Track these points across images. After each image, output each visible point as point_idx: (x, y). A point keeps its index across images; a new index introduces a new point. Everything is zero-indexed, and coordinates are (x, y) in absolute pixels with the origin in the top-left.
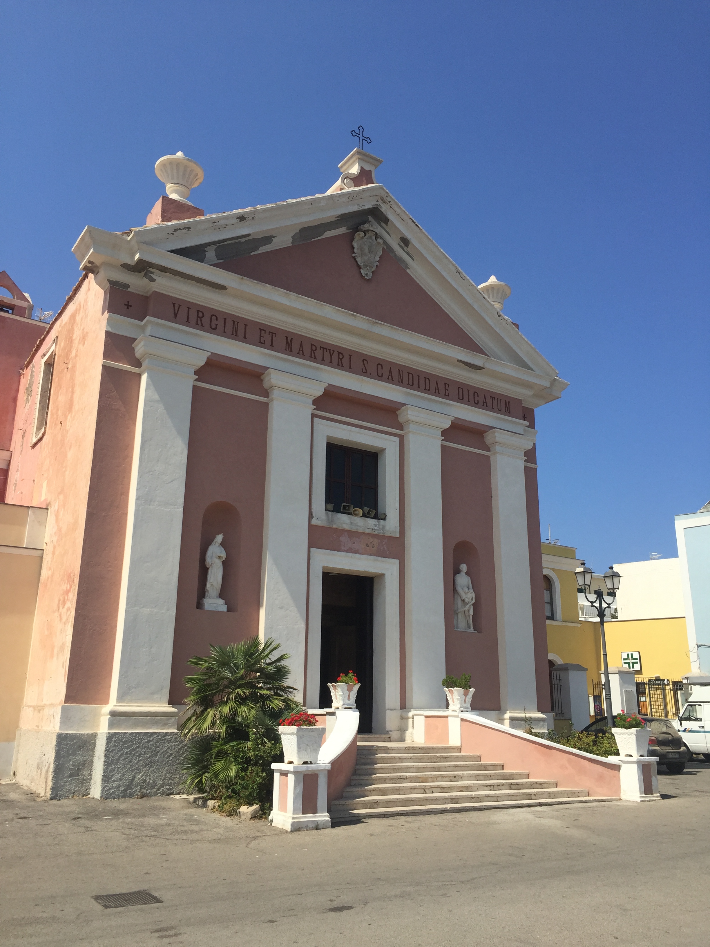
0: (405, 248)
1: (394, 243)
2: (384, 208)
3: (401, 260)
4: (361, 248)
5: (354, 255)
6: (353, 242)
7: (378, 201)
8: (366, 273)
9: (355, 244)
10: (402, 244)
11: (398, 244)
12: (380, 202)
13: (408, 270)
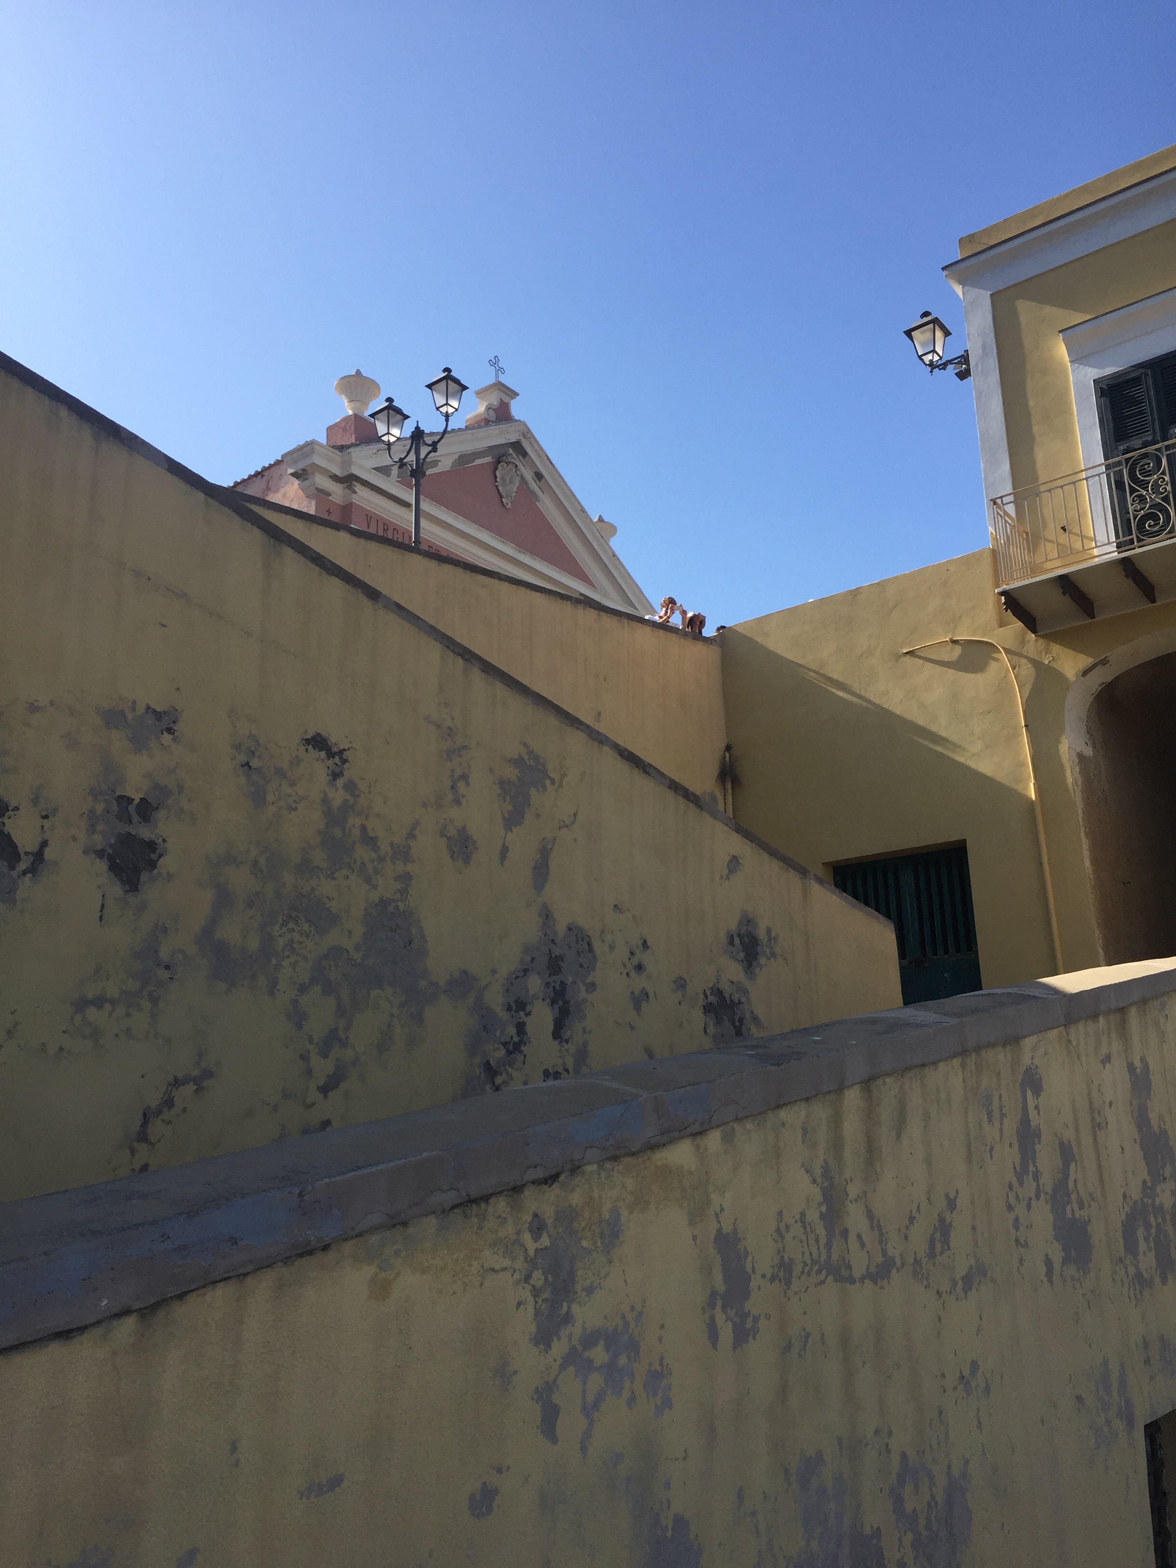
0: (538, 482)
1: (529, 476)
2: (525, 444)
3: (533, 493)
4: (503, 478)
5: (496, 484)
6: (497, 471)
7: (520, 436)
8: (507, 502)
9: (498, 474)
10: (536, 479)
11: (532, 478)
12: (521, 438)
13: (537, 503)
